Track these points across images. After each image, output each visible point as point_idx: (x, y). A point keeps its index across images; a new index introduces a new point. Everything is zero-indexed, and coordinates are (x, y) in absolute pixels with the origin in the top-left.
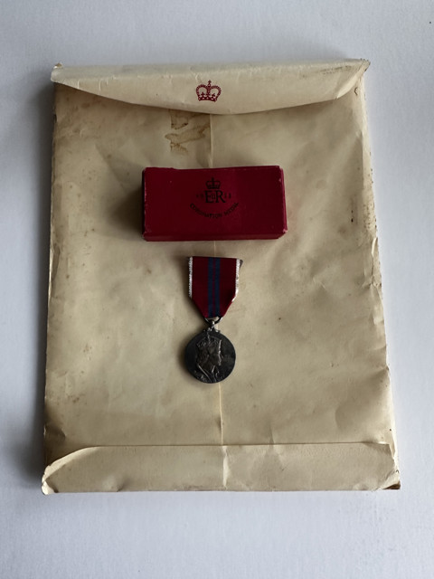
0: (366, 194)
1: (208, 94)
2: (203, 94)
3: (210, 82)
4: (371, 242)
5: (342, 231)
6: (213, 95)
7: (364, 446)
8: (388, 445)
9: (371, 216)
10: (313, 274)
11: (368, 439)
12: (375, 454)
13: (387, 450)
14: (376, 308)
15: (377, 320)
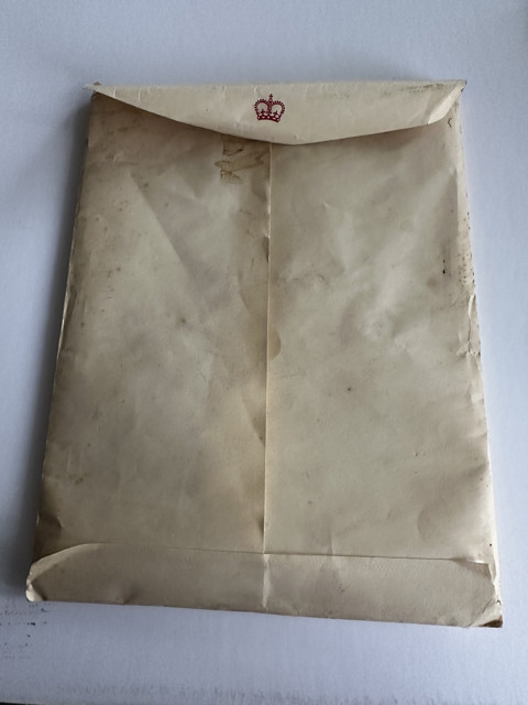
0: (461, 241)
1: (269, 112)
2: (263, 112)
3: (271, 96)
4: (468, 301)
5: (432, 283)
6: (276, 113)
7: (454, 565)
8: (486, 565)
9: (468, 269)
10: (394, 333)
11: (461, 556)
12: (469, 576)
13: (485, 571)
14: (474, 383)
15: (475, 398)
